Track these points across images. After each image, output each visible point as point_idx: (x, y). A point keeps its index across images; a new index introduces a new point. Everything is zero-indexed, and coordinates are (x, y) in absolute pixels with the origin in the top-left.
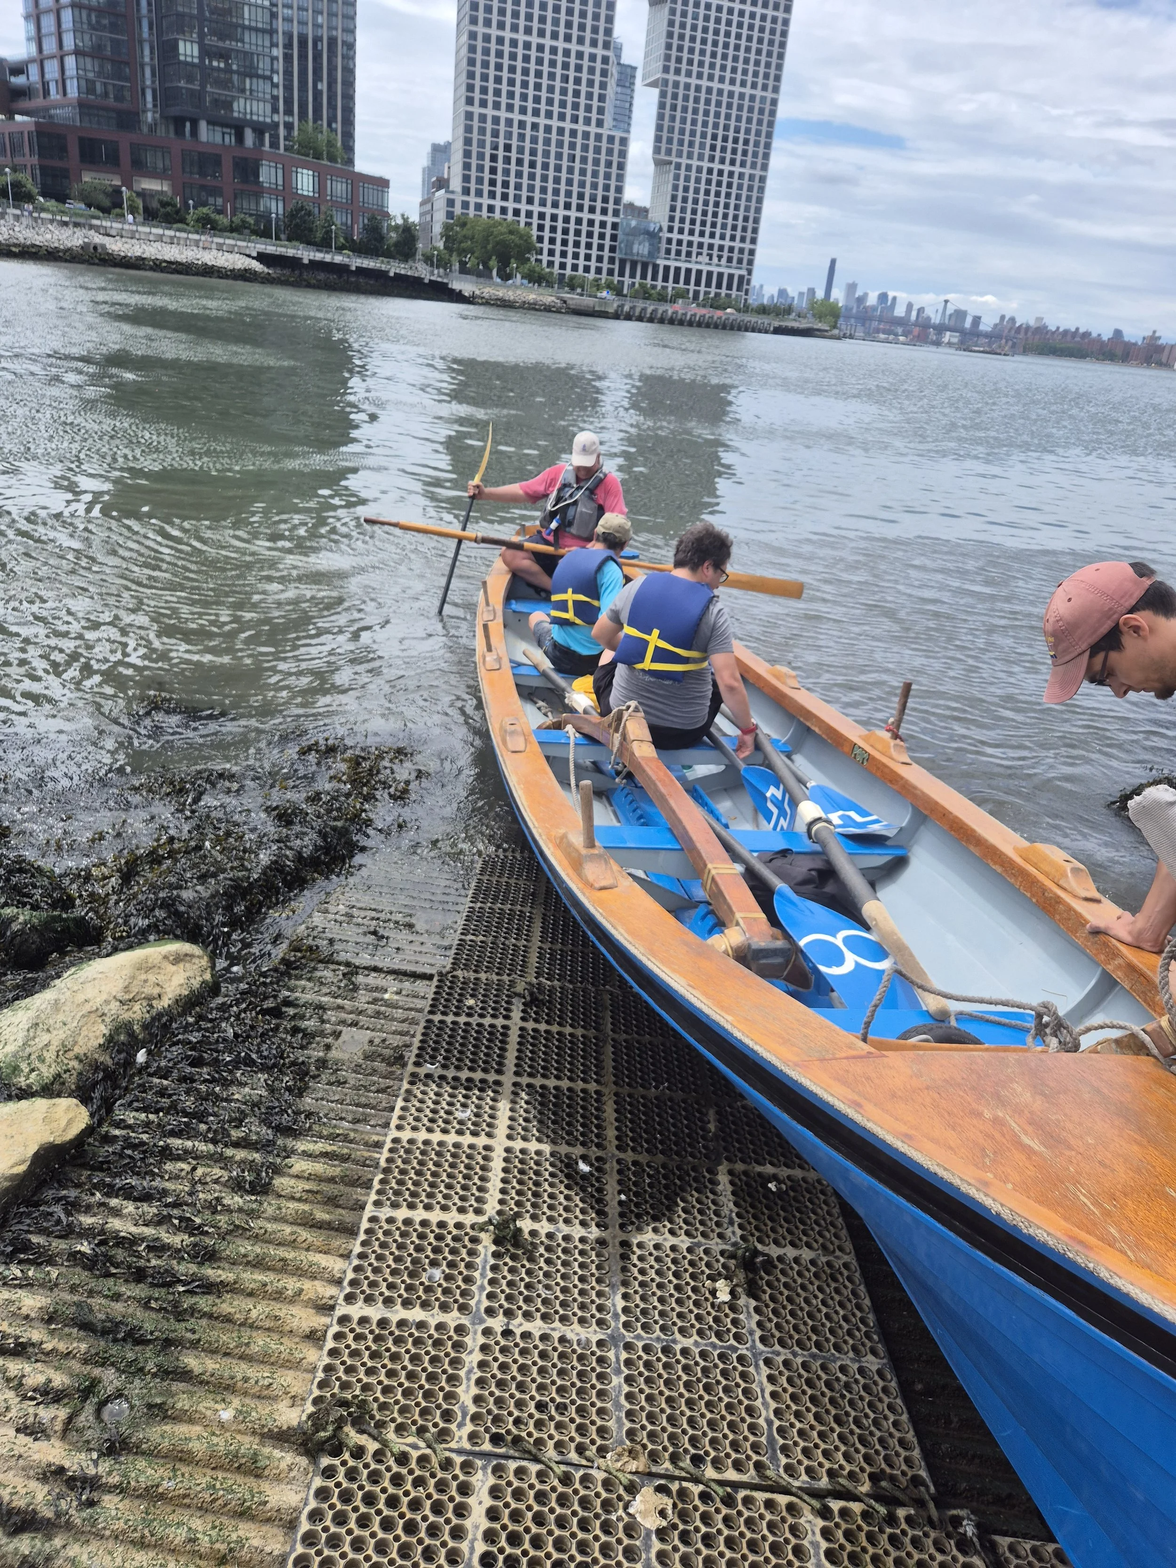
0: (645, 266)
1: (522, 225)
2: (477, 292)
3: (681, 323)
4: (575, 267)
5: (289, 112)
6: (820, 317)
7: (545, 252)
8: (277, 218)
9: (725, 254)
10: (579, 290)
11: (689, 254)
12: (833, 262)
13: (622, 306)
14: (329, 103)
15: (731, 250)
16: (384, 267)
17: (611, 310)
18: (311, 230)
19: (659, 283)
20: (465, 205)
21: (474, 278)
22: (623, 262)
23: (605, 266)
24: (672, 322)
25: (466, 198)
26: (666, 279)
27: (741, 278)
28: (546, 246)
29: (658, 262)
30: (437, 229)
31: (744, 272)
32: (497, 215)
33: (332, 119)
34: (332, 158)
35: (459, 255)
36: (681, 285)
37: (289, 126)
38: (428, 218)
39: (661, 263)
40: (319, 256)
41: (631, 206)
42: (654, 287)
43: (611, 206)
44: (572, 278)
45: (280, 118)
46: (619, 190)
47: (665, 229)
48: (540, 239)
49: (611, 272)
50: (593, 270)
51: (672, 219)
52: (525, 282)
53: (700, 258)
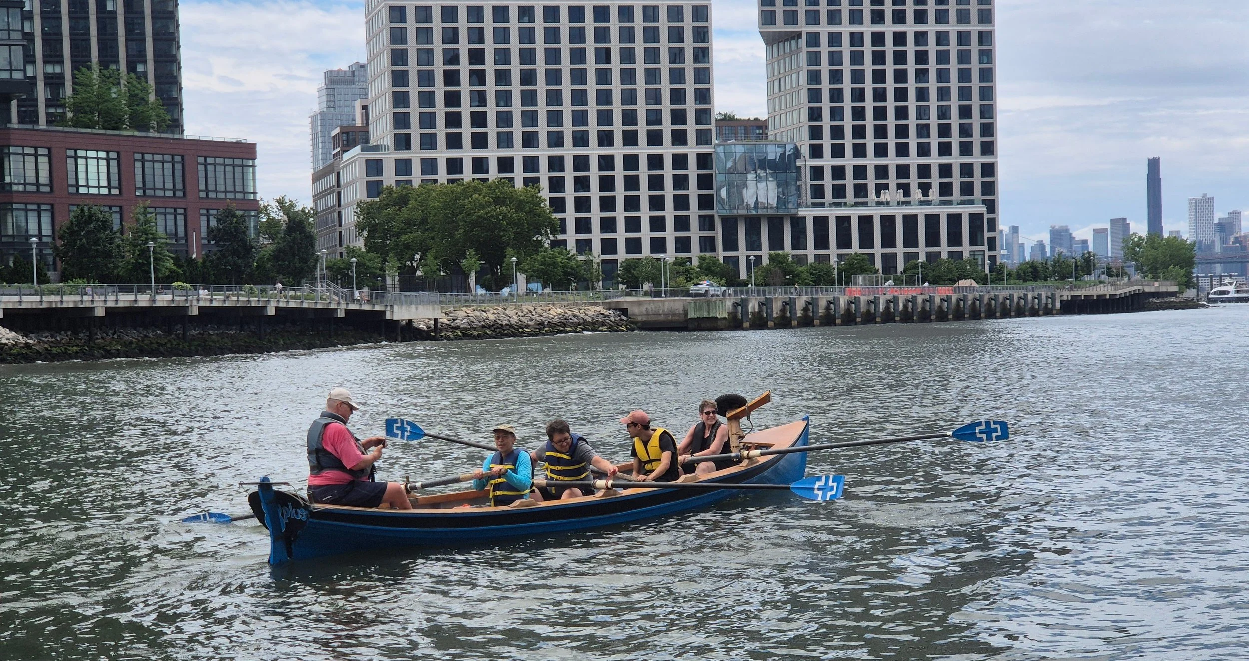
0: (776, 223)
1: (519, 184)
2: (444, 319)
3: (869, 318)
4: (634, 245)
5: (53, 55)
6: (1153, 269)
7: (571, 226)
8: (41, 244)
9: (935, 180)
10: (647, 286)
11: (861, 191)
12: (1153, 166)
13: (744, 303)
14: (129, 31)
15: (945, 170)
16: (254, 301)
17: (722, 312)
18: (108, 255)
19: (811, 252)
20: (403, 167)
21: (435, 295)
22: (730, 224)
23: (695, 234)
24: (849, 318)
25: (403, 155)
26: (822, 241)
27: (975, 219)
28: (570, 215)
29: (802, 212)
30: (350, 217)
31: (980, 208)
32: (468, 175)
33: (136, 57)
34: (140, 123)
35: (400, 256)
36: (855, 248)
37: (54, 82)
38: (332, 200)
39: (809, 213)
40: (125, 299)
41: (728, 121)
42: (802, 259)
43: (691, 127)
44: (630, 266)
45: (39, 70)
46: (704, 96)
47: (805, 151)
48: (558, 205)
49: (708, 244)
50: (671, 245)
51: (816, 133)
52: (536, 286)
53: (885, 196)
